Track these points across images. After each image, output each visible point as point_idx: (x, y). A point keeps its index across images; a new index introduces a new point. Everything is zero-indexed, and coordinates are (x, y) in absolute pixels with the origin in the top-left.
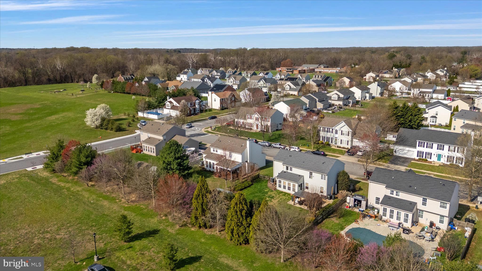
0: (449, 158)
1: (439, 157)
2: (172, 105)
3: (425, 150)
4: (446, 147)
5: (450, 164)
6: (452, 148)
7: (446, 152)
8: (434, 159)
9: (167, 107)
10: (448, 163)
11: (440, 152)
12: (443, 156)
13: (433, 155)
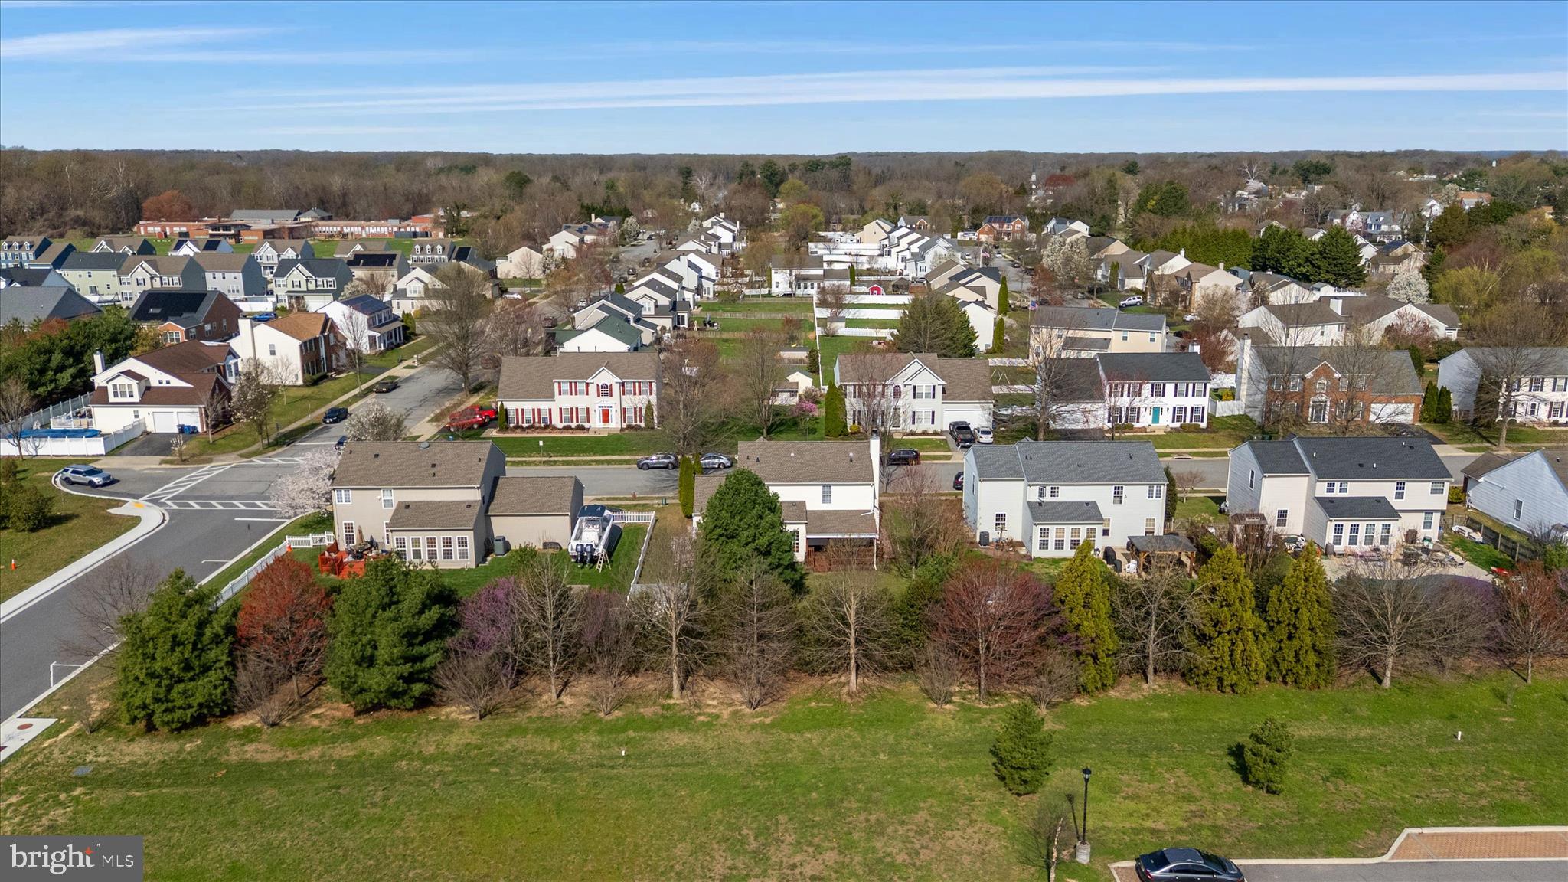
0: (1178, 413)
1: (1157, 412)
2: (143, 384)
3: (1124, 402)
4: (1170, 387)
5: (1181, 426)
6: (1182, 388)
7: (1170, 400)
8: (1146, 419)
9: (112, 399)
10: (1177, 425)
11: (1158, 401)
12: (1165, 410)
13: (1142, 410)
